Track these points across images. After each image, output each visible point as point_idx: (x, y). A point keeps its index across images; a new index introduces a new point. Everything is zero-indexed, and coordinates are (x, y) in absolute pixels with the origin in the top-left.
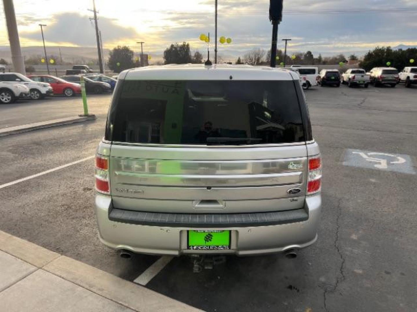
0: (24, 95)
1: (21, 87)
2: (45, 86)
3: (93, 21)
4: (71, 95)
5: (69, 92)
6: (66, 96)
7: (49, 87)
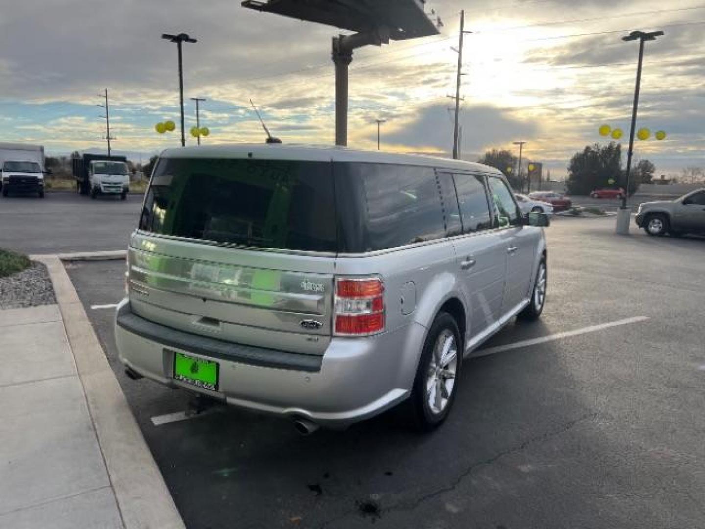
3: (453, 113)
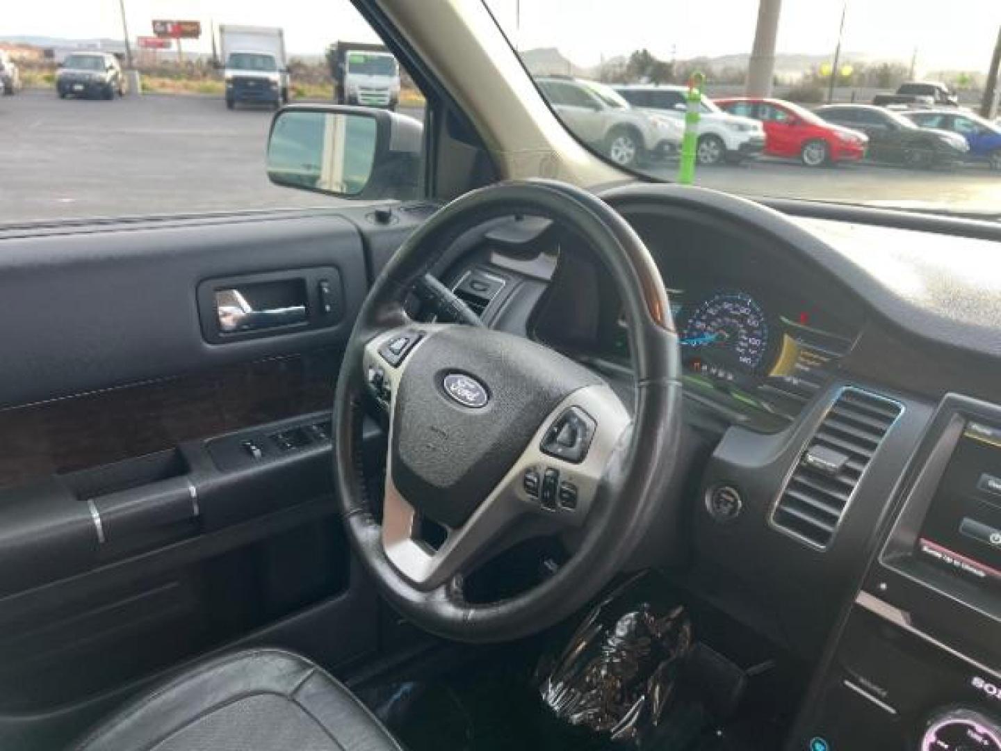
0: (667, 148)
1: (667, 126)
2: (742, 128)
4: (818, 161)
5: (815, 152)
6: (805, 165)
7: (756, 130)
